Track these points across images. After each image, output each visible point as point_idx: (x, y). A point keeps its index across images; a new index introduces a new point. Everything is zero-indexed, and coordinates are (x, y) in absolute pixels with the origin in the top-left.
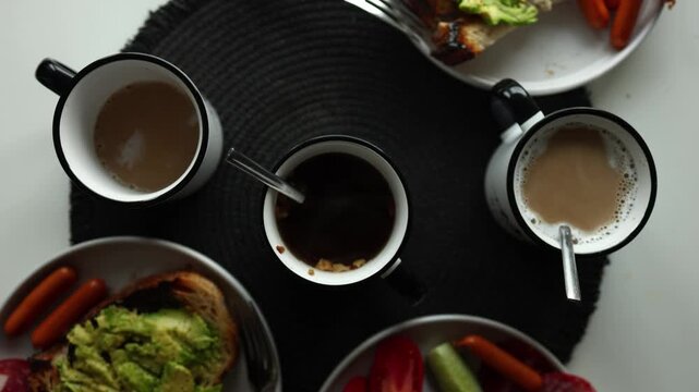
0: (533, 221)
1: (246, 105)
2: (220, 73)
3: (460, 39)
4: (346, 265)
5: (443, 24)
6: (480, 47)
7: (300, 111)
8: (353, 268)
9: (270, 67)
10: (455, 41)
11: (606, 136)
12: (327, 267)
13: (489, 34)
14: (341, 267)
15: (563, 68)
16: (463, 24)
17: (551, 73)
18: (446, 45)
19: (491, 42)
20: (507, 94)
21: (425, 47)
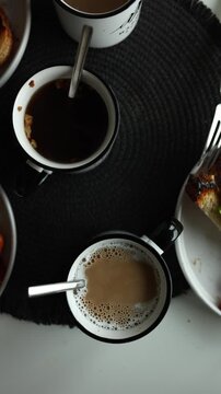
0: (84, 260)
1: (133, 59)
2: (152, 38)
3: (205, 190)
4: (31, 135)
5: (213, 177)
6: (202, 206)
7: (137, 97)
8: (30, 140)
9: (163, 71)
10: (202, 186)
11: (154, 301)
12: (28, 122)
13: (212, 211)
14: (29, 132)
15: (200, 271)
16: (216, 191)
17: (195, 263)
18: (198, 180)
19: (206, 213)
20: (172, 228)
21: (195, 170)
